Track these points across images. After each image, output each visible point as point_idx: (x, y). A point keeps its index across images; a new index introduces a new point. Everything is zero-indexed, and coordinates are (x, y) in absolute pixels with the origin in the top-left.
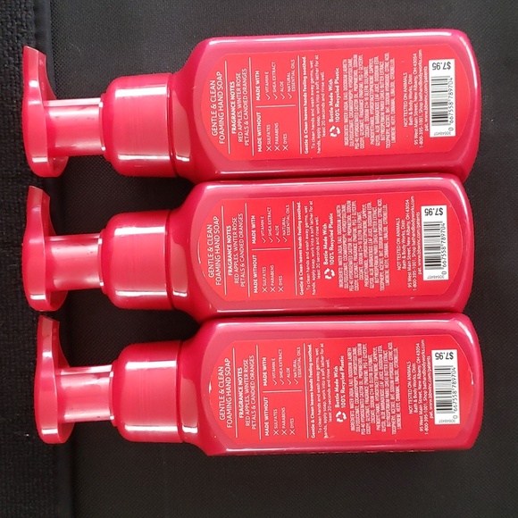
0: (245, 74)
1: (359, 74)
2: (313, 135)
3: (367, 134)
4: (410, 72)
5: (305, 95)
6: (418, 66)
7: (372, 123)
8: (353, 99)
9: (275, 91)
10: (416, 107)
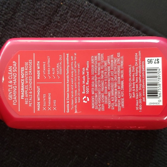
0: (31, 63)
1: (101, 65)
2: (73, 101)
3: (106, 102)
4: (133, 64)
5: (68, 77)
6: (138, 61)
7: (109, 95)
8: (97, 80)
9: (49, 73)
10: (137, 86)
